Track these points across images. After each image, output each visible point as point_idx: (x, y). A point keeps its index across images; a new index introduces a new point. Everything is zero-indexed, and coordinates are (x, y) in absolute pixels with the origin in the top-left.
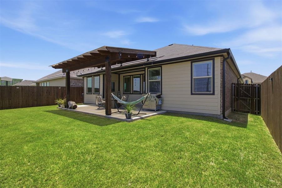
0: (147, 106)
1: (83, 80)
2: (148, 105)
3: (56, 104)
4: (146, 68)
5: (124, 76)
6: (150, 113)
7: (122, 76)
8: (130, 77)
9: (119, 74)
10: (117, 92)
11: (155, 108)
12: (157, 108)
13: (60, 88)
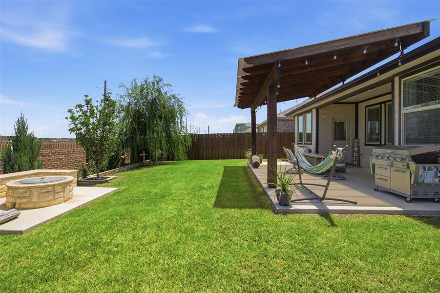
0: (386, 180)
1: (294, 120)
2: (389, 179)
3: (245, 158)
4: (397, 79)
5: (366, 107)
6: (384, 203)
7: (362, 107)
8: (381, 106)
9: (356, 104)
10: (351, 140)
11: (407, 192)
12: (415, 193)
13: (264, 135)
